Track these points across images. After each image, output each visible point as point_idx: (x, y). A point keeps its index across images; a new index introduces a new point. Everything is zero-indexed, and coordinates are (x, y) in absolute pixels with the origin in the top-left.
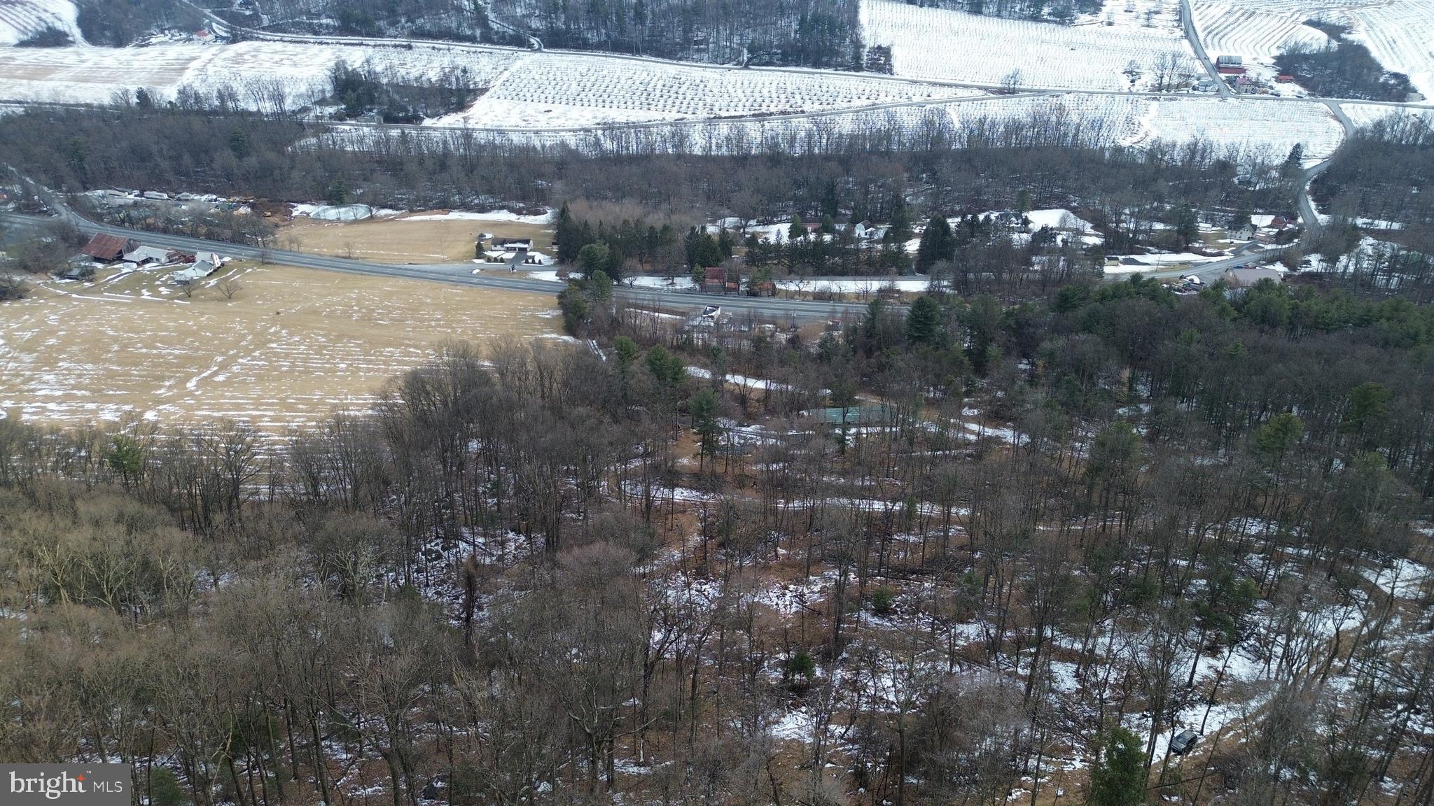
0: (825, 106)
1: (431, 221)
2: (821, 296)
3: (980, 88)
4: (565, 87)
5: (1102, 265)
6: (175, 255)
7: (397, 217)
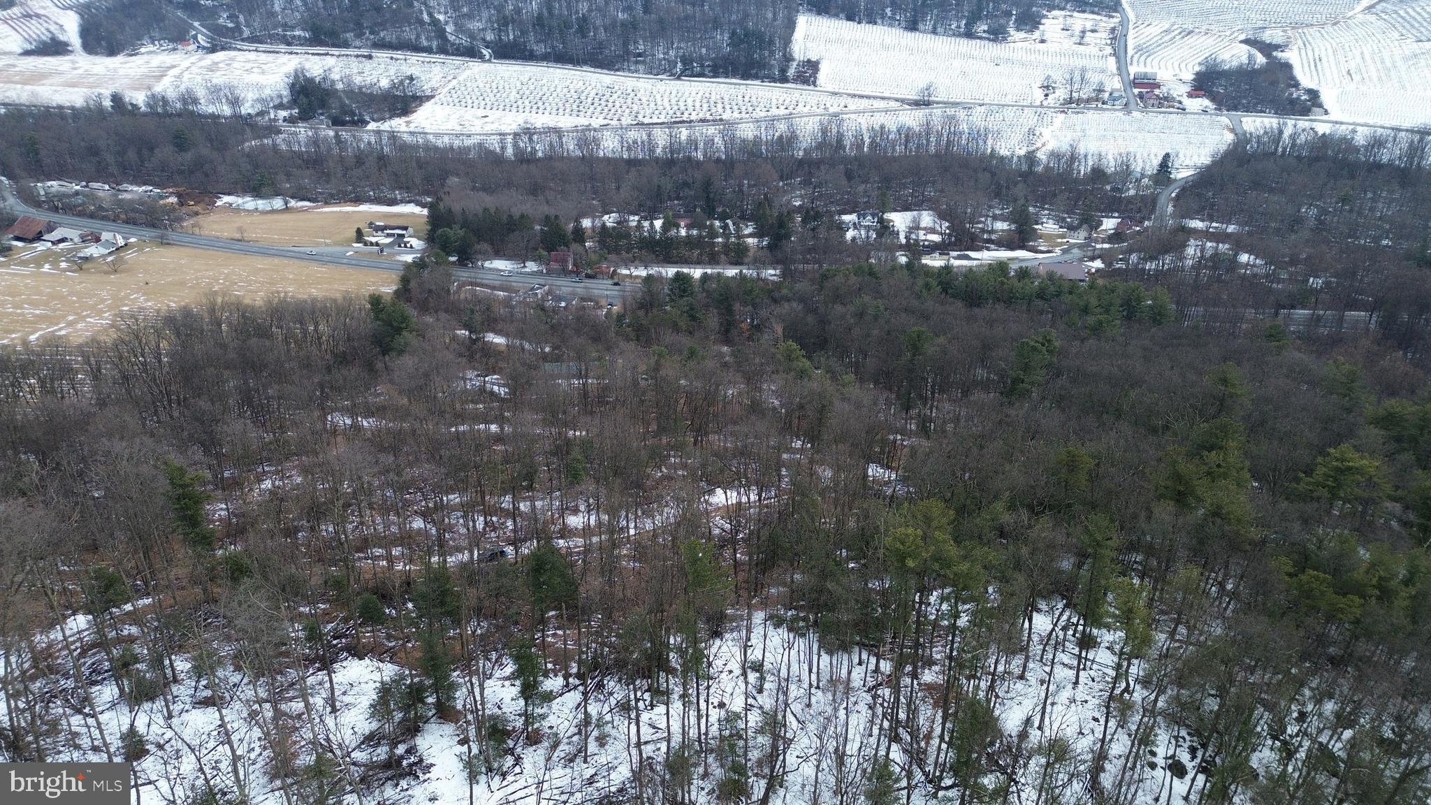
3: (897, 100)
7: (310, 208)
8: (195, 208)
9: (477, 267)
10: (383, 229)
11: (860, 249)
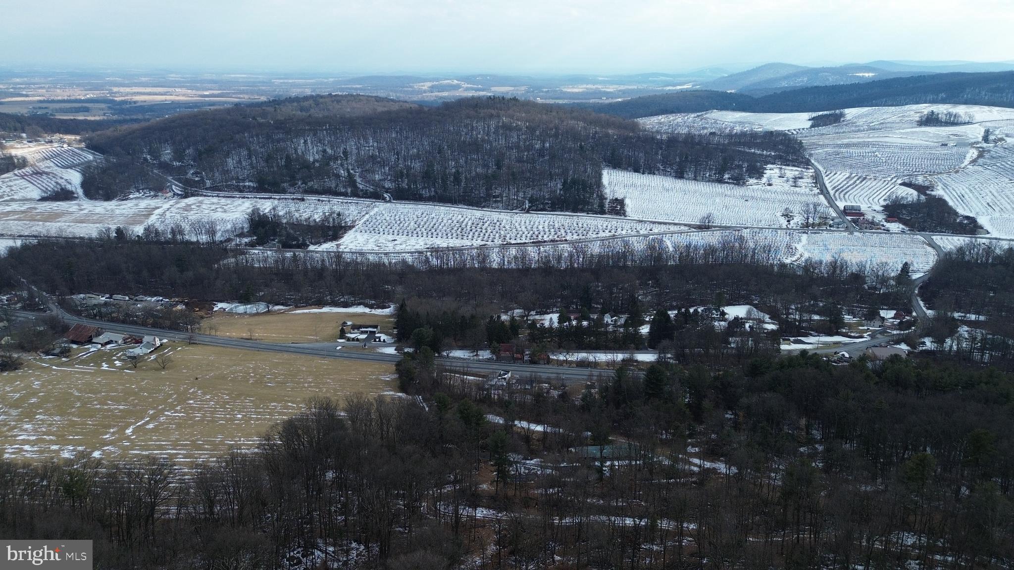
0: (581, 237)
1: (310, 313)
2: (582, 364)
3: (685, 225)
4: (406, 225)
5: (779, 344)
6: (128, 338)
7: (285, 311)
8: (202, 313)
9: (445, 357)
10: (356, 327)
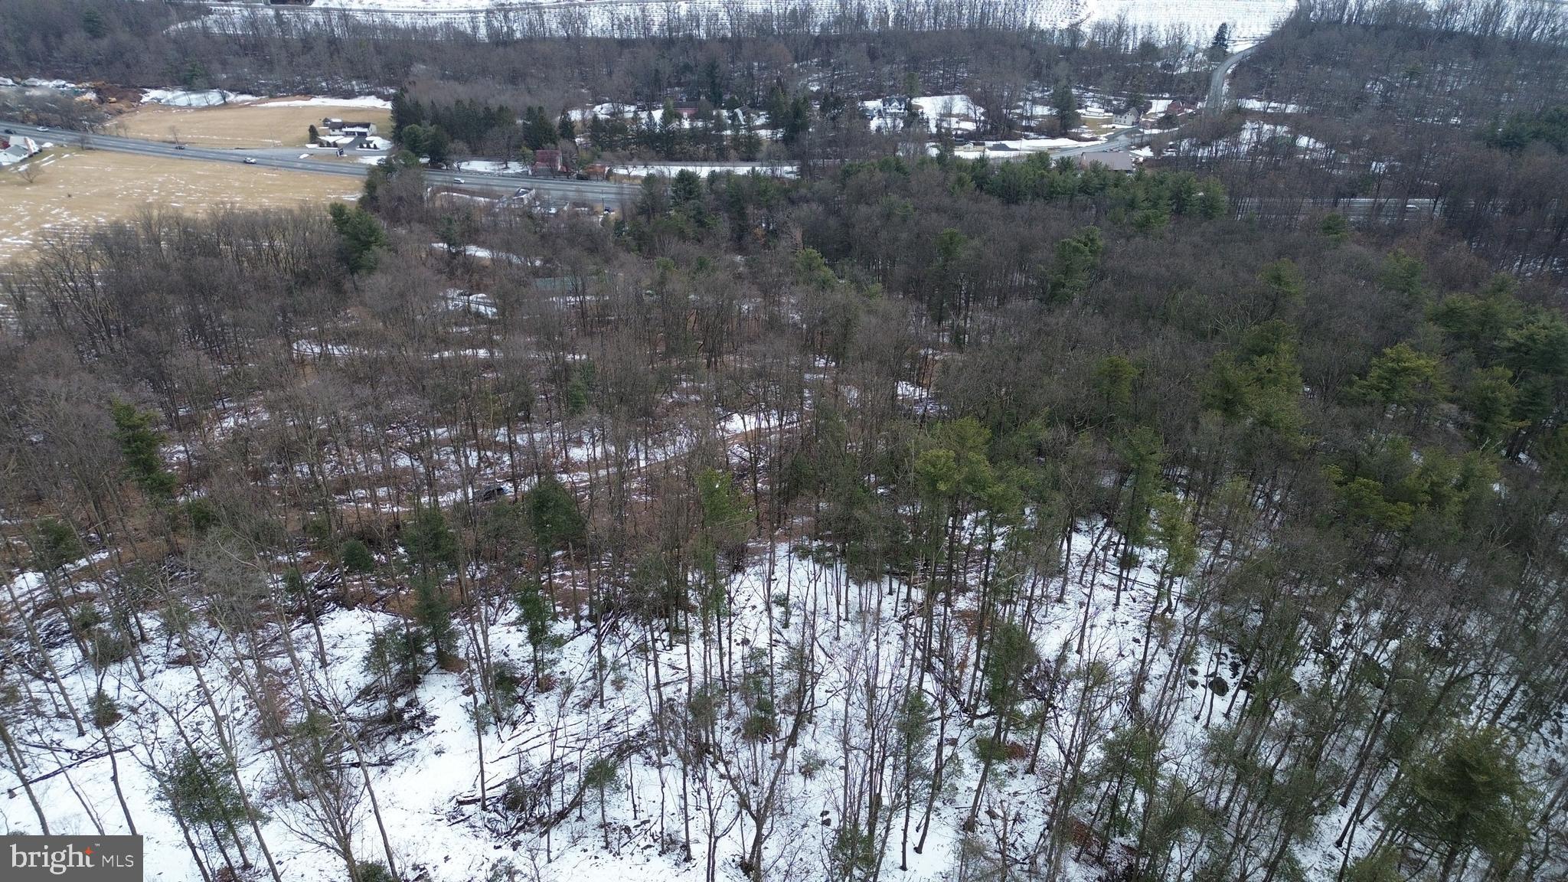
1: (289, 107)
7: (253, 102)
8: (118, 106)
9: (452, 170)
10: (341, 126)
11: (886, 141)
